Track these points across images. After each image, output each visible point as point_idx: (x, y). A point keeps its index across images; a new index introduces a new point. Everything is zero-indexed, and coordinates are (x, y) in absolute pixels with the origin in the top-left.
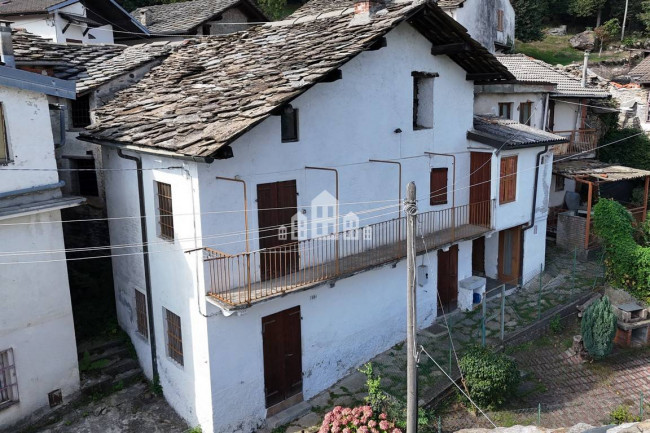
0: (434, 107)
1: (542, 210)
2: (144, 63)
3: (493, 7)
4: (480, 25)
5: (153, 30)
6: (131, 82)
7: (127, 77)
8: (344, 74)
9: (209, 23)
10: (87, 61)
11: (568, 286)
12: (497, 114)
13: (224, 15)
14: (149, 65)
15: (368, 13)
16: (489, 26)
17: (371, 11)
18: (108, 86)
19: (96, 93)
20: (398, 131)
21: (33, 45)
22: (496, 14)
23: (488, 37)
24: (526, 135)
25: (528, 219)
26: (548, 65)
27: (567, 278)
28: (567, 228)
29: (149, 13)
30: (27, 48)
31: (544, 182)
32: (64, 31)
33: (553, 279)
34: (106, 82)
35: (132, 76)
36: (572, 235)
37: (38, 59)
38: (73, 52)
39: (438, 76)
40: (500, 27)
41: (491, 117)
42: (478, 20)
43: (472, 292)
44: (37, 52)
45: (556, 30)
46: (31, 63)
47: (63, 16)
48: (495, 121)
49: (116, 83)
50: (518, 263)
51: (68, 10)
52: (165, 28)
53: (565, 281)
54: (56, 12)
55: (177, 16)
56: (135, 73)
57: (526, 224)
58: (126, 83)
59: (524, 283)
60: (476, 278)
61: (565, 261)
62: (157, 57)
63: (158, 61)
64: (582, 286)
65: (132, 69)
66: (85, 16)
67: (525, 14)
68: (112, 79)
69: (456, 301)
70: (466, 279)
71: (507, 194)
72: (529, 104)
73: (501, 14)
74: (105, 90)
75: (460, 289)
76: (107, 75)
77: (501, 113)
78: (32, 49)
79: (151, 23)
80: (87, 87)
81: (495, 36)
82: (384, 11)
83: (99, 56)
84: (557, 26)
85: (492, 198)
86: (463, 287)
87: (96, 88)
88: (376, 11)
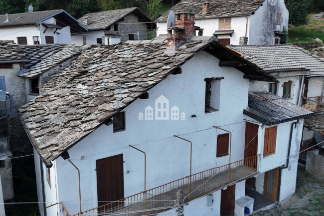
0: (221, 97)
1: (295, 156)
2: (67, 59)
3: (274, 11)
4: (265, 23)
5: (90, 27)
6: (60, 69)
7: (58, 67)
8: (150, 95)
9: (117, 23)
10: (43, 55)
11: (310, 208)
12: (268, 90)
13: (125, 18)
14: (70, 60)
15: (174, 48)
16: (271, 22)
17: (176, 47)
18: (48, 72)
19: (41, 77)
20: (194, 116)
21: (14, 51)
22: (276, 15)
23: (270, 30)
24: (284, 110)
25: (284, 163)
26: (306, 51)
27: (310, 200)
28: (313, 162)
29: (89, 18)
30: (10, 53)
31: (296, 139)
32: (44, 32)
33: (301, 200)
34: (46, 71)
35: (61, 66)
36: (316, 167)
37: (14, 59)
38: (38, 50)
39: (223, 78)
40: (279, 22)
41: (263, 93)
42: (264, 20)
43: (244, 209)
44: (15, 55)
45: (317, 15)
46: (11, 61)
47: (44, 25)
48: (265, 96)
49: (52, 71)
50: (277, 188)
51: (46, 22)
52: (95, 26)
53: (308, 202)
54: (41, 23)
55: (102, 19)
56: (62, 65)
57: (284, 166)
58: (57, 70)
59: (280, 201)
60: (248, 197)
61: (310, 185)
62: (74, 55)
63: (75, 57)
64: (320, 209)
65: (61, 63)
66: (55, 24)
67: (297, 10)
68: (50, 69)
69: (234, 212)
70: (241, 199)
71: (270, 149)
72: (290, 82)
73: (279, 15)
74: (46, 75)
75: (236, 205)
76: (47, 67)
77: (270, 90)
78: (13, 53)
79: (90, 23)
80: (36, 74)
81: (275, 28)
82: (184, 47)
83: (50, 52)
84: (318, 12)
85: (258, 153)
86: (238, 204)
87: (41, 74)
88: (180, 46)
